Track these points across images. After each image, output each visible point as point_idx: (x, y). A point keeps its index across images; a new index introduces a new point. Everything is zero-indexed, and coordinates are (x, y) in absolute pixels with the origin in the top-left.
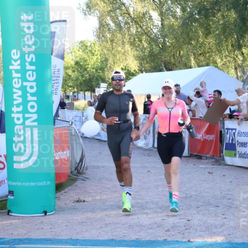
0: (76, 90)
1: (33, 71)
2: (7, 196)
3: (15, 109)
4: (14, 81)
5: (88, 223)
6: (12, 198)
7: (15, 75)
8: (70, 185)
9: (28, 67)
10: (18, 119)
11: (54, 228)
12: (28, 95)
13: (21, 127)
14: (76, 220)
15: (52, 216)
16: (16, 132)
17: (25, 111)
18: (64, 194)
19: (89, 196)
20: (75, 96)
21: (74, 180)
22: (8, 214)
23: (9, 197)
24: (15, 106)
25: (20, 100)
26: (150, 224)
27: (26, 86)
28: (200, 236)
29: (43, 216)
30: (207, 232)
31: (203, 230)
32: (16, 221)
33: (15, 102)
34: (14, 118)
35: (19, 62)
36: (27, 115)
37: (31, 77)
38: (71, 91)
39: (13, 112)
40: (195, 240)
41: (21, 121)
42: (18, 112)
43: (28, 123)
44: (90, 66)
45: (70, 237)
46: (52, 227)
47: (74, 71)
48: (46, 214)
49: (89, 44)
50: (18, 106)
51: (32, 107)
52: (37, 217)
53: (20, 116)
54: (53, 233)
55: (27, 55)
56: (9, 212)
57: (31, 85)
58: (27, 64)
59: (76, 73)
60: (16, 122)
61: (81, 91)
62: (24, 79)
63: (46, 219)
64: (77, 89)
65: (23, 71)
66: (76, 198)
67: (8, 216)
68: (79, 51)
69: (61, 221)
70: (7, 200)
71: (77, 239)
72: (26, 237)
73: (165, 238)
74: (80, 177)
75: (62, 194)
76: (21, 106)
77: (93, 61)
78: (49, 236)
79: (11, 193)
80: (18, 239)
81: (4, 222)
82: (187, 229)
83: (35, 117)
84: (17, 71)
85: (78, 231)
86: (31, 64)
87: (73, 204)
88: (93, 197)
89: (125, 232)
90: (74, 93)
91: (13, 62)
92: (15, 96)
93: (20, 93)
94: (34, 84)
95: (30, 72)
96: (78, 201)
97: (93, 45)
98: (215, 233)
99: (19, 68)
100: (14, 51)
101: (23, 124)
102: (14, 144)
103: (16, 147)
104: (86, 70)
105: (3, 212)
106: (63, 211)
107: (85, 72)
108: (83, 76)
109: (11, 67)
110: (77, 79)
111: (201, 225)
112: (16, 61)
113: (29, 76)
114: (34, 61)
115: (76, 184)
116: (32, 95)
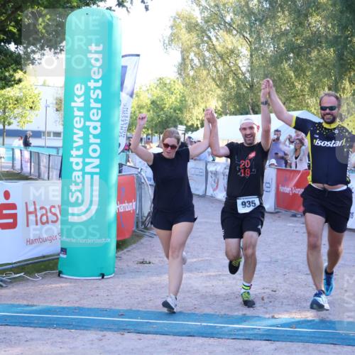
0: (150, 132)
1: (98, 109)
2: (59, 255)
3: (74, 152)
4: (76, 119)
5: (153, 291)
6: (65, 256)
7: (77, 113)
8: (134, 243)
9: (93, 105)
10: (77, 164)
11: (112, 295)
12: (91, 136)
13: (80, 173)
14: (139, 286)
15: (111, 280)
16: (73, 179)
17: (85, 155)
18: (127, 253)
19: (156, 257)
20: (149, 139)
21: (140, 237)
22: (59, 275)
23: (61, 255)
24: (74, 149)
25: (81, 142)
26: (227, 294)
27: (89, 126)
28: (287, 311)
29: (100, 280)
30: (295, 307)
31: (291, 303)
32: (68, 284)
33: (75, 145)
34: (72, 162)
35: (82, 98)
36: (87, 160)
37: (95, 116)
38: (144, 133)
39: (72, 156)
40: (280, 316)
41: (81, 166)
42: (77, 156)
43: (88, 169)
44: (167, 106)
45: (129, 308)
46: (109, 294)
47: (149, 111)
48: (103, 277)
49: (168, 82)
50: (78, 149)
51: (95, 151)
52: (92, 281)
53: (80, 160)
54: (110, 302)
55: (92, 91)
56: (60, 273)
57: (95, 126)
58: (92, 101)
59: (151, 112)
60: (75, 167)
61: (156, 133)
62: (87, 118)
63: (103, 283)
64: (152, 131)
65: (86, 109)
66: (140, 258)
67: (58, 279)
68: (156, 88)
69: (120, 287)
70: (58, 258)
71: (138, 311)
72: (77, 305)
73: (244, 313)
74: (147, 234)
75: (125, 253)
76: (82, 150)
77: (171, 101)
78: (104, 305)
79: (64, 250)
80: (68, 308)
81: (53, 286)
82: (270, 302)
83: (97, 162)
84: (79, 109)
85: (140, 299)
86: (96, 101)
87: (136, 266)
88: (160, 257)
89: (196, 303)
90: (147, 135)
91: (76, 98)
92: (75, 138)
93: (81, 134)
94: (98, 124)
95: (95, 111)
96: (142, 263)
97: (172, 82)
98: (304, 307)
99: (82, 105)
100: (78, 86)
101: (82, 170)
102: (70, 193)
103: (72, 197)
104: (162, 109)
105: (53, 273)
106: (124, 273)
107: (162, 112)
108: (159, 116)
109: (73, 104)
110: (152, 120)
111: (288, 297)
112: (79, 97)
113: (93, 115)
114: (100, 97)
115: (142, 241)
116: (95, 136)
